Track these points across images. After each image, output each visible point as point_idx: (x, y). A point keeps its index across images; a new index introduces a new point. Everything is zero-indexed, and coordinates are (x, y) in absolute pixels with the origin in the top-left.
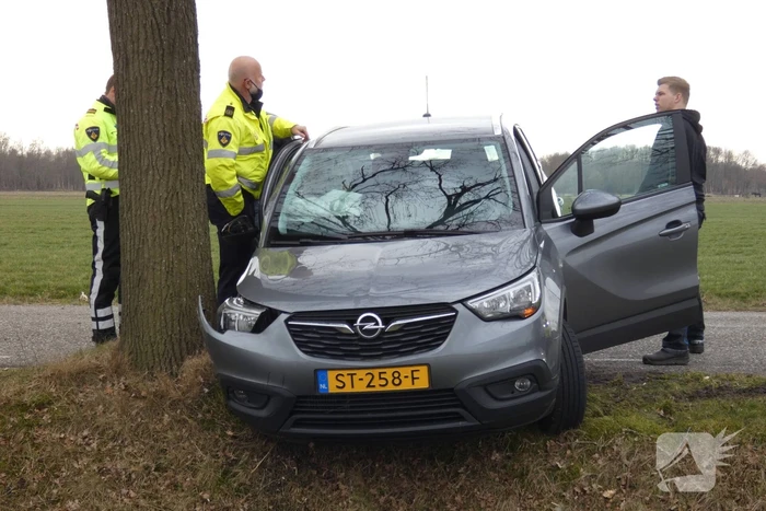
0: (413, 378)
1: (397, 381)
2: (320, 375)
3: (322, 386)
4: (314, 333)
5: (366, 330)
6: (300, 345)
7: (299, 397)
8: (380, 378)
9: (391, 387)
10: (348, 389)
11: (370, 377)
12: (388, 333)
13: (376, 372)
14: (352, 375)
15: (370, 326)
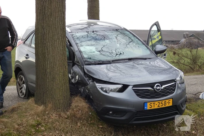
0: (169, 103)
1: (165, 104)
2: (145, 104)
3: (146, 108)
4: (141, 91)
5: (158, 89)
6: (138, 95)
7: (138, 112)
8: (161, 104)
9: (164, 106)
10: (153, 108)
11: (159, 103)
12: (163, 89)
13: (160, 102)
14: (154, 103)
15: (158, 88)
